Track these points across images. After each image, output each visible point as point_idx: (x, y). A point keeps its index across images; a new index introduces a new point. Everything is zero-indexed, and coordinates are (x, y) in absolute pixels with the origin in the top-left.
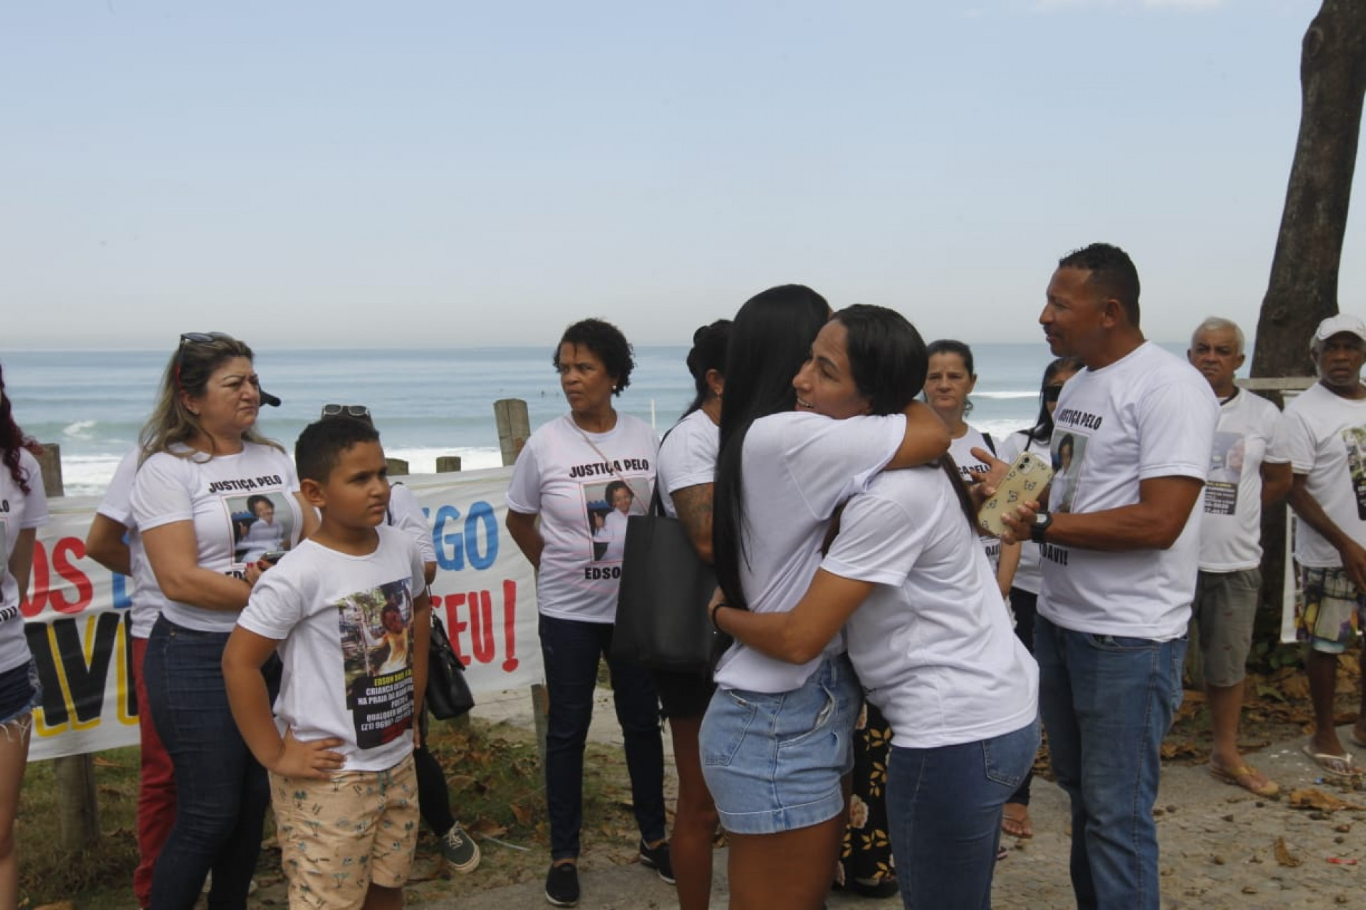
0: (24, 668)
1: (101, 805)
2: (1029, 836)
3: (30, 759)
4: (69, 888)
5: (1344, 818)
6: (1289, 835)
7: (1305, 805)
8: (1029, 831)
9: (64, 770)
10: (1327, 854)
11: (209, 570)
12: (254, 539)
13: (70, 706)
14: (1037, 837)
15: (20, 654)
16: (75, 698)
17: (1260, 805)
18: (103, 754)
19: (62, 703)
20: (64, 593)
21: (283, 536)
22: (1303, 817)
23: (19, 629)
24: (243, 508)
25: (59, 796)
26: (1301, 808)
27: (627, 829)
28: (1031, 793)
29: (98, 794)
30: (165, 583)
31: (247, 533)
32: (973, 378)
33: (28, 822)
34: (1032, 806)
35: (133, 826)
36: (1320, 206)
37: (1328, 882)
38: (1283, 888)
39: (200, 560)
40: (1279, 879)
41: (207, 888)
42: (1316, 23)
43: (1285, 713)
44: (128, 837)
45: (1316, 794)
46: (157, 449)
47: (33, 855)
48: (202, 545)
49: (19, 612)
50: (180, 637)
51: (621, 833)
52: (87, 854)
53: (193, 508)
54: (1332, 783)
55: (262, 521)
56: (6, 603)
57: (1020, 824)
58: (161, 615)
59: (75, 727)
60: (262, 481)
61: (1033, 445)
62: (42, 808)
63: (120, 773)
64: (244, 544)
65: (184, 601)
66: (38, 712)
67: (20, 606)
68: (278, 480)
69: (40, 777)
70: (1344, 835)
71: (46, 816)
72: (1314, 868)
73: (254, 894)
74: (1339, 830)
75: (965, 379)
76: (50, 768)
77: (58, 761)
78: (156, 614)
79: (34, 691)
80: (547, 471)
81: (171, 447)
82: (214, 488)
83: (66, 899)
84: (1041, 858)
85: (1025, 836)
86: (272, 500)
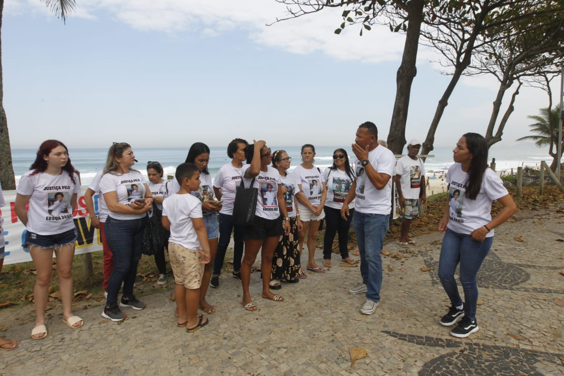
0: (73, 230)
1: (94, 266)
2: (331, 267)
3: (75, 254)
4: (86, 287)
5: (403, 259)
6: (391, 264)
7: (395, 257)
8: (331, 266)
9: (83, 257)
10: (399, 268)
11: (121, 204)
12: (133, 196)
13: (85, 240)
14: (333, 267)
15: (72, 226)
16: (86, 238)
17: (385, 257)
18: (94, 253)
19: (82, 240)
20: (82, 211)
21: (141, 195)
22: (394, 260)
23: (72, 220)
24: (130, 187)
25: (82, 264)
26: (394, 258)
27: (231, 269)
28: (332, 257)
29: (93, 263)
30: (110, 207)
31: (131, 193)
32: (315, 154)
33: (74, 271)
34: (332, 260)
35: (102, 271)
36: (401, 113)
37: (399, 274)
38: (389, 276)
39: (119, 201)
40: (388, 274)
41: (122, 286)
42: (400, 68)
43: (391, 236)
44: (101, 274)
45: (398, 254)
46: (107, 173)
47: (76, 279)
48: (119, 197)
49: (72, 215)
50: (114, 221)
51: (230, 270)
52: (90, 278)
53: (117, 187)
54: (401, 252)
55: (135, 191)
56: (69, 213)
57: (329, 264)
58: (109, 216)
59: (86, 246)
60: (135, 180)
61: (331, 171)
62: (78, 267)
63: (98, 258)
64: (130, 197)
65: (114, 212)
66: (77, 242)
67: (72, 214)
68: (139, 180)
69: (78, 259)
70: (403, 264)
71: (79, 269)
72: (396, 271)
73: (135, 287)
74: (402, 262)
75: (313, 154)
76: (80, 257)
77: (82, 255)
78: (107, 216)
79: (76, 236)
80: (226, 178)
81: (111, 172)
82: (122, 182)
83: (86, 289)
84: (333, 272)
85: (330, 267)
86: (138, 185)
